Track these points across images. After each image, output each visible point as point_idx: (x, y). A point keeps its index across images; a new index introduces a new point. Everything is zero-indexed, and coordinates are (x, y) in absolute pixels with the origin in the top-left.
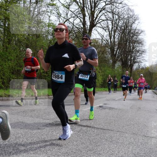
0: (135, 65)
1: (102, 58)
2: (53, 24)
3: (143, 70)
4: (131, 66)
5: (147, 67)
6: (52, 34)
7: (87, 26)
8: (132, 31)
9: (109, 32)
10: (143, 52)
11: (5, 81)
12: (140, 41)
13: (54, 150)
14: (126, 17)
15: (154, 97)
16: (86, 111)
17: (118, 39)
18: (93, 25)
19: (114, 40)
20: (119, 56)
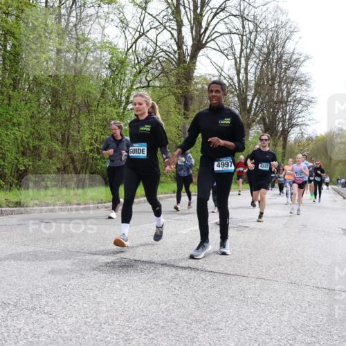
0: (292, 132)
2: (111, 43)
3: (310, 142)
4: (285, 133)
5: (319, 135)
6: (110, 65)
7: (187, 46)
8: (285, 57)
9: (235, 59)
10: (311, 102)
11: (6, 171)
12: (302, 79)
13: (116, 323)
14: (271, 25)
15: (335, 201)
16: (186, 234)
17: (256, 76)
18: (199, 45)
19: (247, 77)
20: (258, 111)
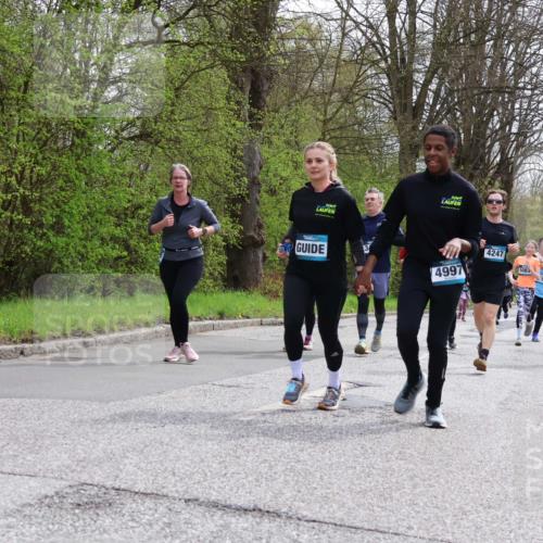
0: (525, 166)
1: (341, 128)
4: (508, 171)
17: (436, 20)
19: (413, 25)
20: (438, 113)
